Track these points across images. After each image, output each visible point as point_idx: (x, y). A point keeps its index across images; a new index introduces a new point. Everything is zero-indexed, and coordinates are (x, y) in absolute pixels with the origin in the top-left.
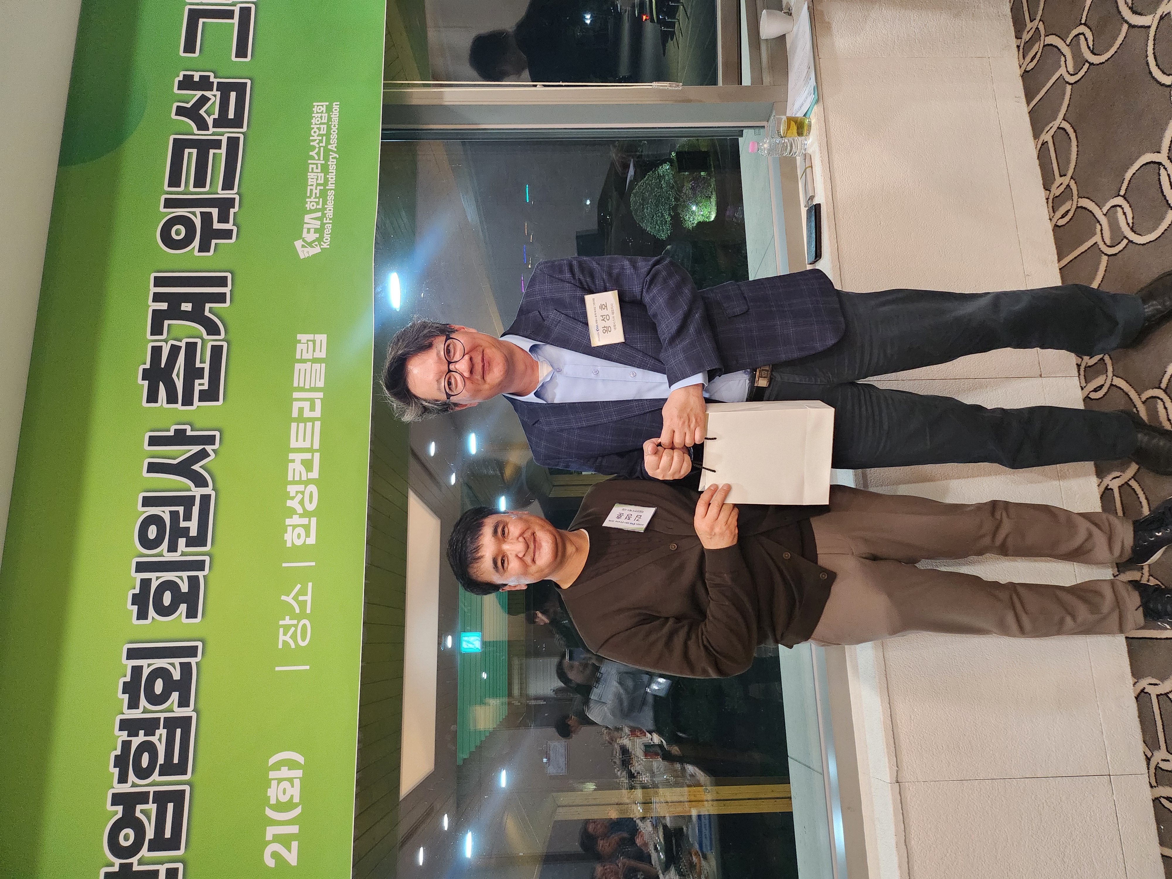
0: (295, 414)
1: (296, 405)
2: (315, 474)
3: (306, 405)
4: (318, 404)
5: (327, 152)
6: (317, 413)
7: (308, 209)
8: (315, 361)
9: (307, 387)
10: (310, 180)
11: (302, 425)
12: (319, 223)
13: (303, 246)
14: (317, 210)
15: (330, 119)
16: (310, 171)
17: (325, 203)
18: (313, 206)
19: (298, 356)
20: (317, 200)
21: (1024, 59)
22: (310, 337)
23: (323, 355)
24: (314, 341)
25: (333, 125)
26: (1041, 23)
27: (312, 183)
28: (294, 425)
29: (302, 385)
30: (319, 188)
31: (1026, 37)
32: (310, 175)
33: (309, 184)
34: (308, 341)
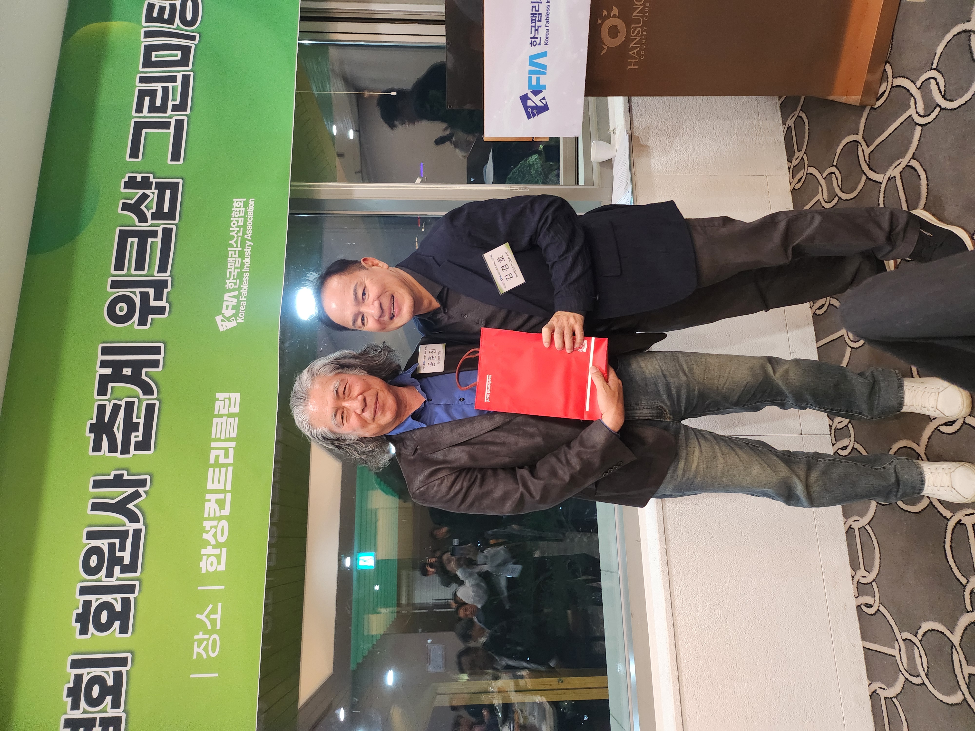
0: (212, 461)
1: (213, 453)
2: (226, 512)
3: (222, 453)
4: (231, 451)
5: (244, 241)
6: (230, 460)
7: (227, 288)
8: (229, 415)
9: (223, 437)
10: (229, 264)
11: (217, 470)
12: (236, 300)
13: (222, 321)
14: (234, 290)
15: (246, 213)
16: (230, 256)
17: (241, 283)
18: (231, 286)
19: (216, 412)
20: (235, 281)
21: (793, 179)
22: (227, 395)
23: (236, 410)
24: (230, 399)
25: (249, 218)
26: (805, 155)
27: (231, 267)
28: (211, 470)
29: (218, 436)
30: (236, 270)
31: (795, 162)
32: (230, 260)
33: (229, 268)
34: (224, 398)
